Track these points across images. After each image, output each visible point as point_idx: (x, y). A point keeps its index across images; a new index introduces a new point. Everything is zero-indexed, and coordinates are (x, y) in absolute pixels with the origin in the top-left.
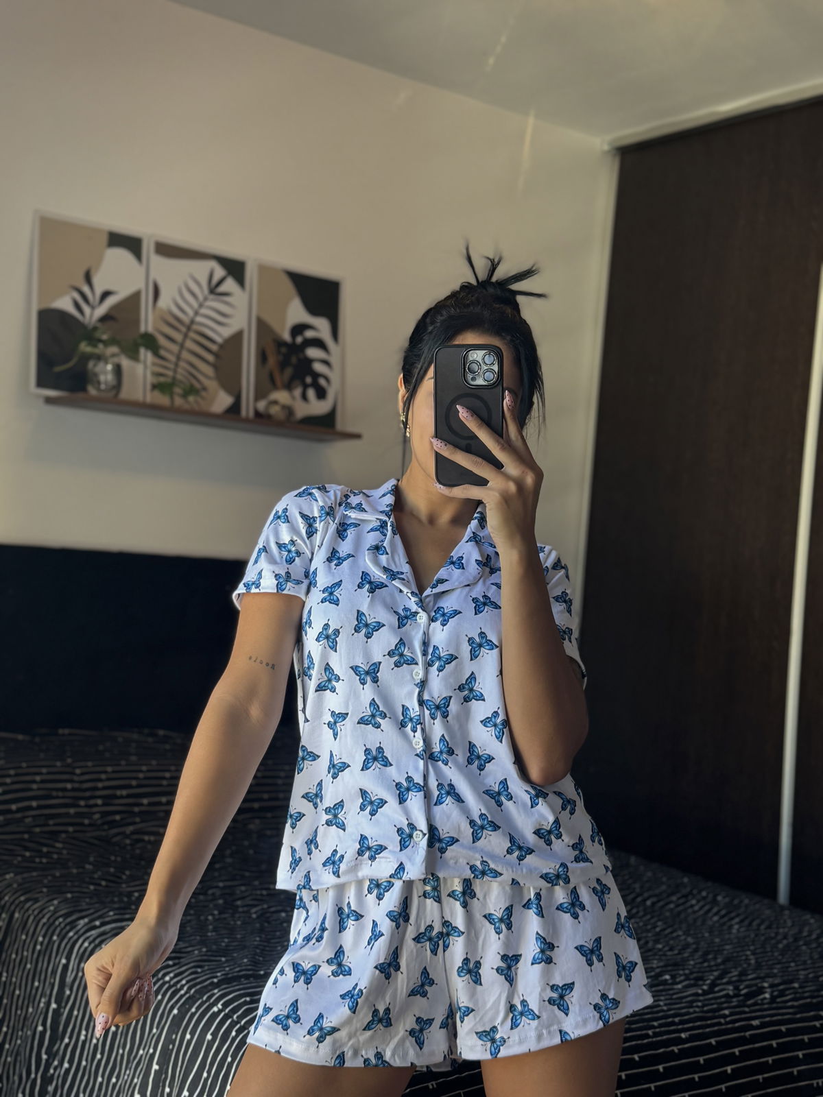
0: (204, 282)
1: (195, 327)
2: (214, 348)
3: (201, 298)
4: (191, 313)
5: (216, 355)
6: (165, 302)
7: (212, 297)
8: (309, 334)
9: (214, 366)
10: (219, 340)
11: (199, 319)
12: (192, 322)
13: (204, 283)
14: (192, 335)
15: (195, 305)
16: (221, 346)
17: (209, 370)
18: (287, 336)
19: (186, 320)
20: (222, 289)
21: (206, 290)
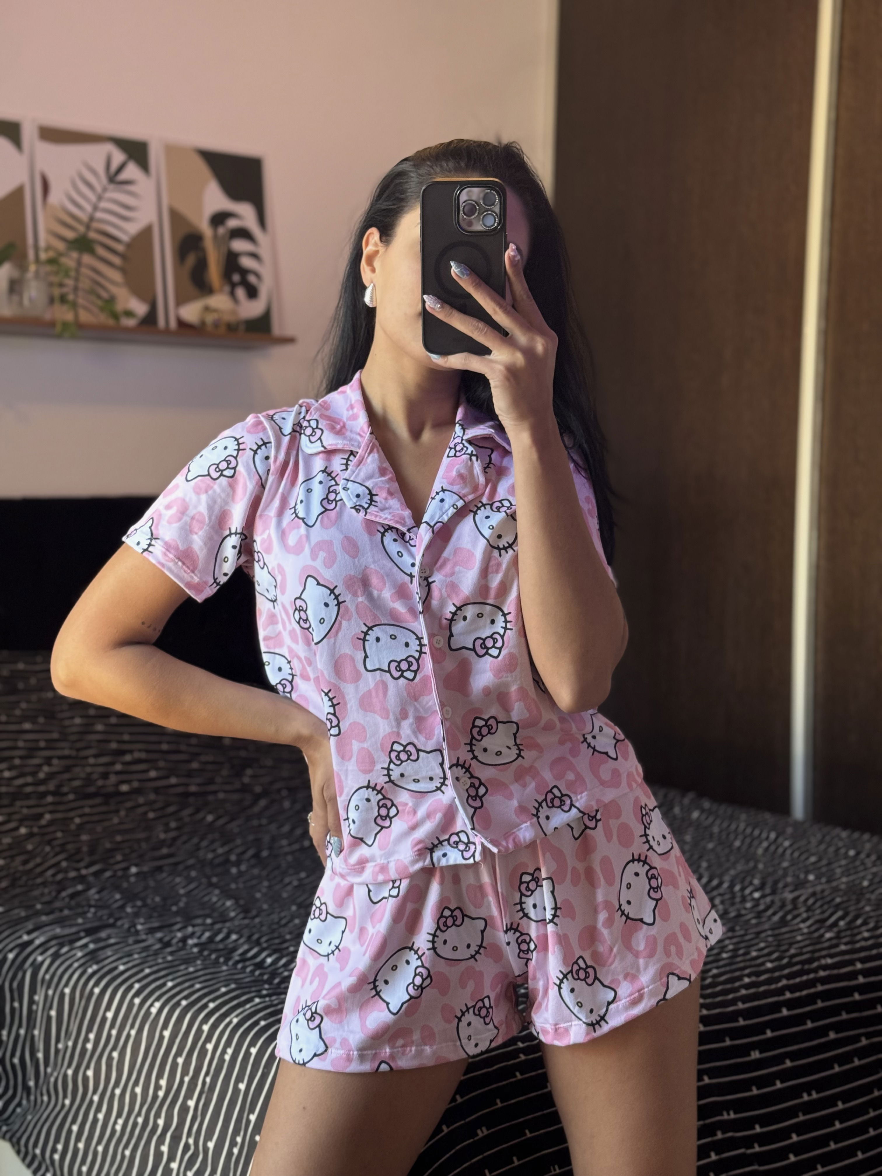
1: (95, 225)
2: (120, 248)
3: (99, 188)
4: (89, 208)
5: (123, 256)
6: (56, 197)
7: (112, 186)
8: (232, 223)
9: (123, 270)
10: (125, 238)
11: (99, 215)
12: (92, 219)
13: (101, 169)
14: (92, 234)
15: (93, 197)
16: (129, 246)
17: (116, 276)
18: (206, 228)
19: (84, 217)
20: (123, 176)
21: (104, 179)
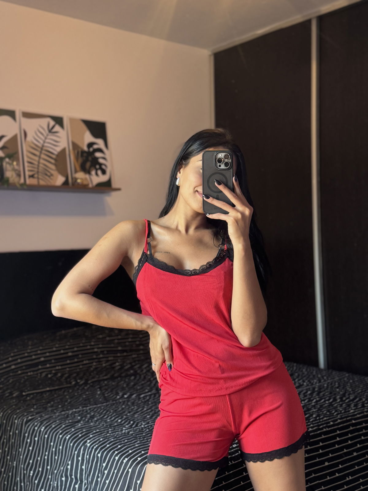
0: (46, 127)
1: (44, 148)
2: (54, 156)
3: (45, 135)
4: (42, 142)
5: (55, 160)
6: (29, 138)
7: (50, 134)
8: (95, 147)
9: (55, 164)
11: (46, 144)
12: (43, 146)
14: (43, 152)
15: (43, 138)
16: (57, 156)
17: (53, 167)
18: (86, 149)
19: (40, 145)
20: (54, 130)
21: (47, 131)
